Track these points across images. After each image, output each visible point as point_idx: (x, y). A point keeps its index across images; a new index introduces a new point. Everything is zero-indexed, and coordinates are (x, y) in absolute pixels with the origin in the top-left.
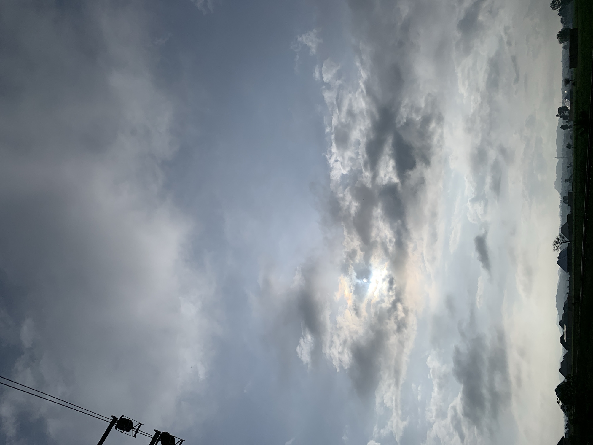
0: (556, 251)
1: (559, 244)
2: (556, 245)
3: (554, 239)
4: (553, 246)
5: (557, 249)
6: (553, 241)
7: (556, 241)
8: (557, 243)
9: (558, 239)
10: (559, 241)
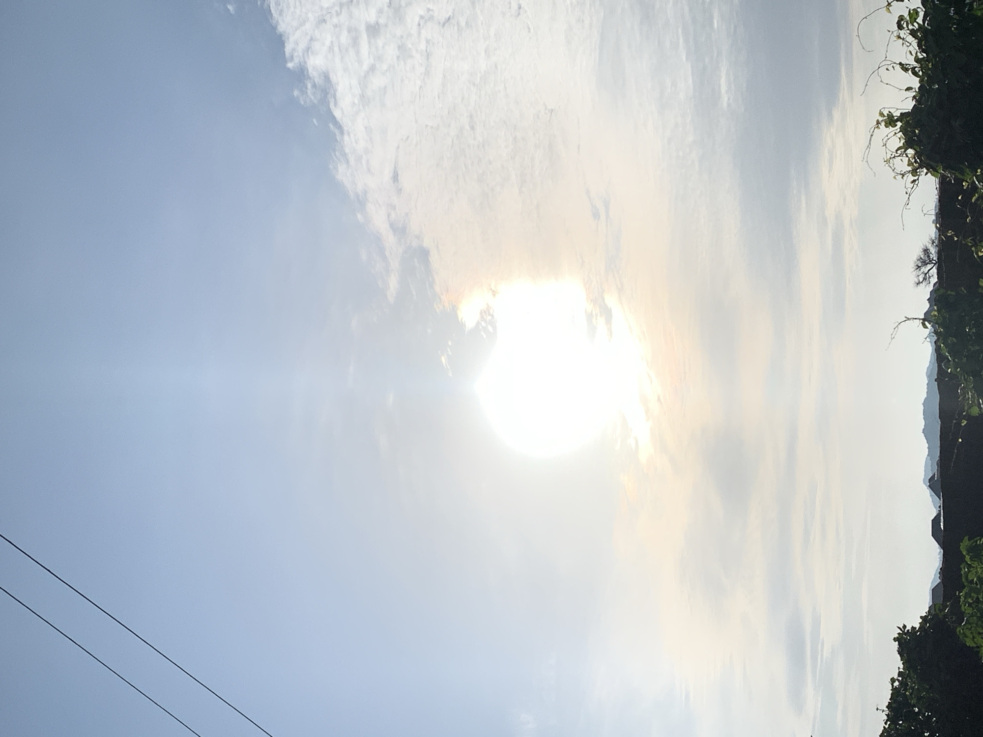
0: (922, 285)
1: (929, 266)
2: (922, 270)
3: (918, 252)
4: (914, 273)
5: (925, 279)
6: (915, 258)
7: (922, 256)
8: (925, 263)
9: (926, 251)
10: (929, 256)
